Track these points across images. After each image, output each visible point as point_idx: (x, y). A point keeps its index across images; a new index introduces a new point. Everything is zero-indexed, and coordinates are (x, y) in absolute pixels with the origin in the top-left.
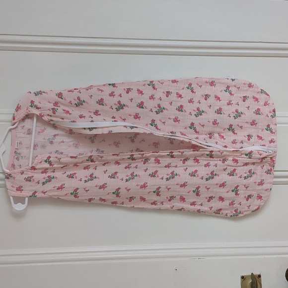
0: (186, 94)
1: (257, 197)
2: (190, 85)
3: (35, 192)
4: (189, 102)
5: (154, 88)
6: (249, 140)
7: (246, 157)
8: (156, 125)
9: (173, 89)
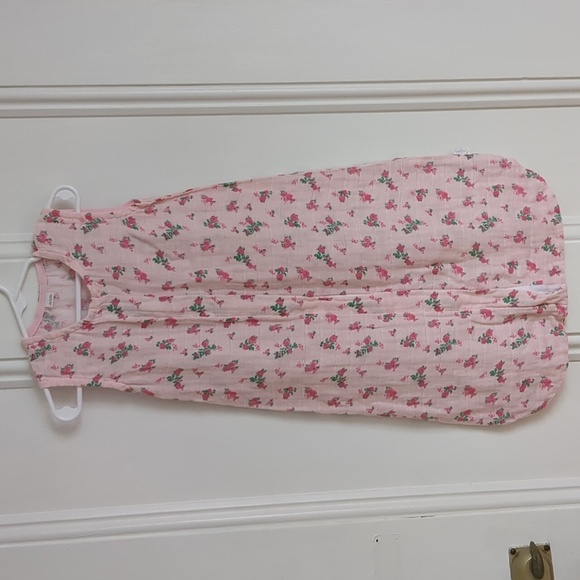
0: (380, 192)
1: (542, 382)
2: (385, 174)
3: (98, 377)
4: (388, 208)
5: (314, 187)
6: (511, 271)
7: (505, 304)
8: (328, 256)
9: (352, 185)
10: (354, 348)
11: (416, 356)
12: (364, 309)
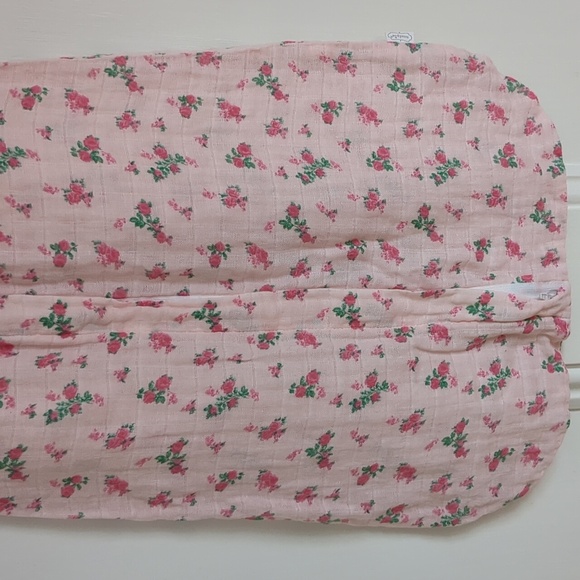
0: (256, 103)
1: (525, 453)
2: (266, 69)
5: (132, 85)
6: (480, 258)
7: (471, 316)
8: (156, 222)
9: (205, 86)
10: (204, 401)
11: (316, 413)
12: (223, 324)
